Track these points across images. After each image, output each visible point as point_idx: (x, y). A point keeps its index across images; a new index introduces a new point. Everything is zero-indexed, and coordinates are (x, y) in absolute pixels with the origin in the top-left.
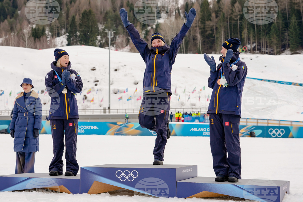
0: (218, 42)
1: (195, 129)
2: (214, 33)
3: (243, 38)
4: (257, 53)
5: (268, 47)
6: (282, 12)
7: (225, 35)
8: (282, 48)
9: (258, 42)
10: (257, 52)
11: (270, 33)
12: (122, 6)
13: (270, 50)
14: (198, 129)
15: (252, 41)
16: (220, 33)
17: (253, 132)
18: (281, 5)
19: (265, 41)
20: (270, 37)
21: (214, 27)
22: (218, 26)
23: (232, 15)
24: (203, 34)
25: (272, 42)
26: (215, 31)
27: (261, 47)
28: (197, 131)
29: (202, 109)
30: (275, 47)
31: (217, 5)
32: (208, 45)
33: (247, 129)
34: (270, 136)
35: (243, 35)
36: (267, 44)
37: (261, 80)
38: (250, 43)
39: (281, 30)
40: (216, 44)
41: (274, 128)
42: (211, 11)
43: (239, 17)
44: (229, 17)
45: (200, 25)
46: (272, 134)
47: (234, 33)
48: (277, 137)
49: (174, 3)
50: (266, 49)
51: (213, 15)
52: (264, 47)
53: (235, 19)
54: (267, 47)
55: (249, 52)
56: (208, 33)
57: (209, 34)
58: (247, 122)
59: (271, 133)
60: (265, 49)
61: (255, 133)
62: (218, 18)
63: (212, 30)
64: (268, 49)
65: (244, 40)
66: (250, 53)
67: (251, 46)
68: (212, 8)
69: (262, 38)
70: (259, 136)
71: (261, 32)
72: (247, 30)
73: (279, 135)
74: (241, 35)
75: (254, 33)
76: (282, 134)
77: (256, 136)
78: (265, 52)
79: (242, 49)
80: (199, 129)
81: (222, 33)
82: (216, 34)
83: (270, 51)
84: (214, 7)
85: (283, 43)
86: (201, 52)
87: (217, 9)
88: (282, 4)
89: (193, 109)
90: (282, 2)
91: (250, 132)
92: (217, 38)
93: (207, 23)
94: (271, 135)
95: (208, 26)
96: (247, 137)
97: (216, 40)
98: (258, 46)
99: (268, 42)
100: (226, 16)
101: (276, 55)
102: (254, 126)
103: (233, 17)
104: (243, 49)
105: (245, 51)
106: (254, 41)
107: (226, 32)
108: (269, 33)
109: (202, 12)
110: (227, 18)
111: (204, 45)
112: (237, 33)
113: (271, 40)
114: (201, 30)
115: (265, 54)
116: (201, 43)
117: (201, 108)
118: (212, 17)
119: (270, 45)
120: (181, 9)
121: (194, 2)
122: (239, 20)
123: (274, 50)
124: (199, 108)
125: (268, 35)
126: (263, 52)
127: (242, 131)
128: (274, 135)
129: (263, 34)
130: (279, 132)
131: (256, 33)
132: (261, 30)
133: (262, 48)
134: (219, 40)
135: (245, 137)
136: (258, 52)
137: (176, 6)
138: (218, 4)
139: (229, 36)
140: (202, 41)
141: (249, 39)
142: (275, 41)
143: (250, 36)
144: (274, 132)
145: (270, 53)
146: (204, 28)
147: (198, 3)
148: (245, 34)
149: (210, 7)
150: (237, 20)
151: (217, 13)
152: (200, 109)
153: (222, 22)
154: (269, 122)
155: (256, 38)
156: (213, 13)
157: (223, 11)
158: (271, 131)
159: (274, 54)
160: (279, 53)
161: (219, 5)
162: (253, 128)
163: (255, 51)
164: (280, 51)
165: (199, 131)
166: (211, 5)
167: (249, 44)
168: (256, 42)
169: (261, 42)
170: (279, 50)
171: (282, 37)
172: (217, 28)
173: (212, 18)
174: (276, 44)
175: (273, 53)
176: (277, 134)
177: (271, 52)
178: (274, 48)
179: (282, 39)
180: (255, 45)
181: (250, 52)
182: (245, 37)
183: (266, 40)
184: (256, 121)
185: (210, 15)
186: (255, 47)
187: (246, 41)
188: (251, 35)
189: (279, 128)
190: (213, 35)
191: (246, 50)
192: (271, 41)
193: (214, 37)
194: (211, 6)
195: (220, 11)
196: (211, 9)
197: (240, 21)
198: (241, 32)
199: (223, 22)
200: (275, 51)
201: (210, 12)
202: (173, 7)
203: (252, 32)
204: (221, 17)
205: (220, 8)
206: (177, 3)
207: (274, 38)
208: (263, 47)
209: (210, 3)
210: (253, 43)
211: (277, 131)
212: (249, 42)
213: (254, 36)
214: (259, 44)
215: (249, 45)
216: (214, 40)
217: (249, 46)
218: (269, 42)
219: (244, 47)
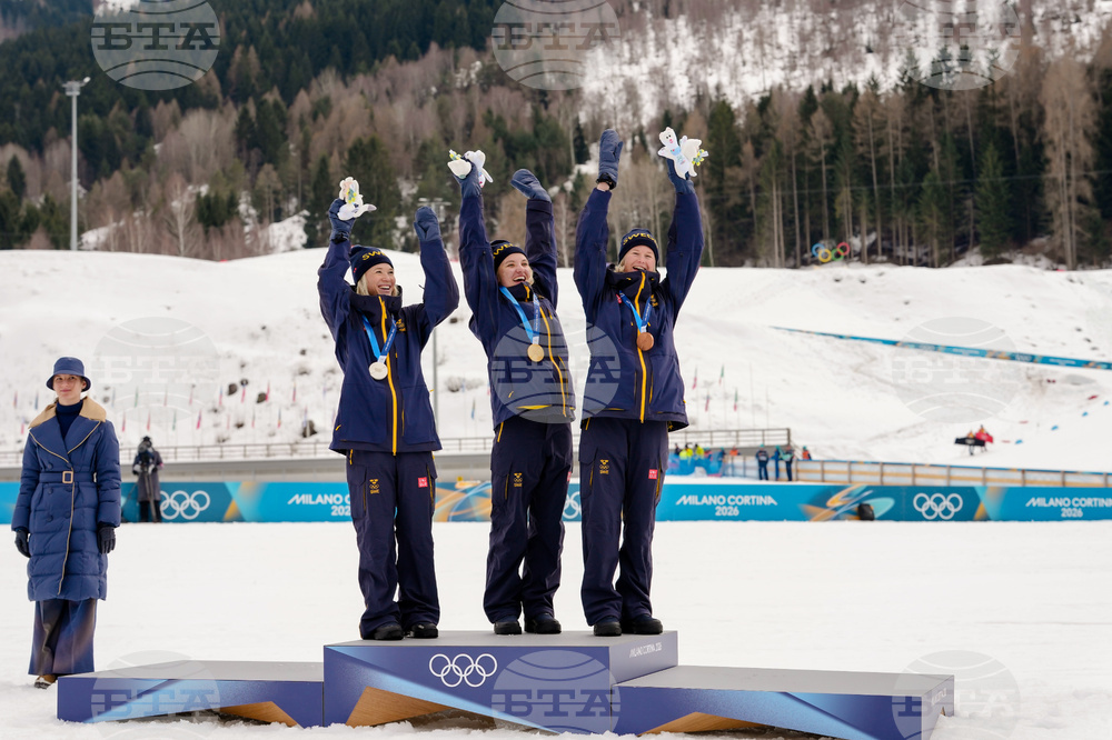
0: (763, 231)
1: (692, 500)
2: (749, 204)
3: (837, 216)
4: (882, 262)
5: (915, 242)
6: (956, 136)
7: (784, 208)
8: (956, 245)
9: (883, 227)
10: (880, 258)
11: (920, 201)
12: (469, 125)
13: (922, 251)
14: (700, 500)
15: (864, 224)
16: (768, 201)
17: (868, 506)
18: (952, 115)
19: (903, 226)
20: (919, 213)
21: (751, 186)
22: (761, 181)
23: (803, 149)
24: (717, 207)
25: (926, 228)
26: (752, 195)
27: (892, 244)
28: (697, 503)
29: (714, 434)
30: (935, 241)
31: (758, 118)
32: (732, 240)
33: (848, 496)
34: (918, 517)
35: (837, 207)
36: (909, 234)
37: (894, 343)
38: (859, 232)
39: (952, 190)
40: (756, 236)
41: (930, 490)
42: (741, 136)
43: (824, 153)
44: (794, 153)
45: (707, 180)
46: (923, 510)
47: (811, 204)
48: (938, 519)
49: (629, 115)
50: (910, 250)
51: (748, 148)
52: (903, 244)
53: (814, 159)
54: (910, 243)
55: (856, 259)
56: (731, 203)
57: (736, 205)
58: (850, 472)
59: (920, 506)
60: (904, 250)
61: (872, 507)
62: (762, 157)
63: (744, 193)
64: (914, 248)
65: (842, 224)
66: (859, 264)
67: (862, 241)
68: (742, 127)
69: (894, 216)
70: (886, 517)
71: (893, 199)
72: (849, 194)
73: (946, 512)
74: (832, 210)
75: (872, 201)
76: (953, 510)
77: (877, 516)
78: (904, 258)
79: (834, 251)
80: (705, 498)
81: (776, 203)
82: (756, 206)
83: (920, 255)
84: (748, 125)
85: (960, 229)
86: (712, 261)
87: (757, 132)
88: (956, 112)
89: (689, 435)
90: (955, 107)
91: (857, 505)
92: (760, 218)
93: (728, 172)
94: (921, 513)
95: (731, 183)
96: (849, 519)
97: (756, 225)
98: (883, 239)
99: (914, 230)
100: (785, 152)
101: (939, 267)
102: (868, 488)
103: (807, 153)
104: (838, 250)
105: (845, 257)
106: (871, 226)
107: (787, 200)
108: (917, 202)
109: (715, 140)
110: (789, 157)
111: (721, 238)
112: (820, 203)
113: (922, 221)
114: (709, 197)
115: (904, 264)
116: (712, 234)
117: (711, 432)
118: (742, 154)
119: (919, 237)
120: (648, 132)
121: (688, 111)
122: (826, 164)
123: (932, 252)
124: (706, 432)
125: (913, 205)
126: (898, 257)
127: (833, 502)
128: (930, 512)
129: (900, 203)
130: (946, 503)
131: (877, 203)
132: (893, 193)
133: (895, 248)
134: (766, 224)
135: (844, 519)
136: (885, 258)
137: (633, 123)
138: (761, 115)
139: (796, 211)
140: (713, 227)
141: (856, 220)
142: (934, 224)
143: (860, 211)
144: (930, 503)
145: (921, 263)
146: (720, 189)
147: (701, 114)
148: (845, 207)
149: (736, 124)
150: (820, 163)
151: (757, 142)
152: (709, 434)
153: (774, 169)
154: (919, 470)
155: (879, 216)
156: (746, 142)
157: (779, 135)
158: (921, 502)
159: (933, 266)
160: (947, 261)
161: (765, 116)
162: (867, 493)
163: (873, 257)
164: (950, 255)
165: (705, 504)
166: (739, 117)
167: (856, 234)
168: (879, 227)
169: (894, 229)
170: (947, 251)
171: (955, 213)
172: (758, 189)
173: (742, 159)
174: (938, 233)
175: (929, 260)
176: (938, 510)
177: (925, 258)
178: (932, 246)
179: (958, 218)
180: (873, 237)
181: (861, 260)
182: (845, 213)
183: (907, 223)
184: (877, 468)
185: (738, 149)
186: (874, 243)
187: (848, 225)
188: (863, 209)
189: (946, 491)
190: (749, 209)
191: (847, 253)
192: (922, 224)
193: (751, 215)
194: (741, 122)
195: (769, 136)
196: (739, 131)
197: (830, 167)
198: (831, 198)
199: (777, 168)
200: (936, 255)
201: (738, 141)
202: (625, 127)
203: (865, 200)
204: (770, 154)
205: (767, 127)
206: (636, 113)
207: (931, 216)
208: (898, 245)
209: (736, 113)
210: (869, 232)
211: (938, 501)
212: (857, 228)
213: (871, 212)
214: (887, 235)
215: (856, 236)
216: (751, 224)
217: (856, 243)
218: (918, 228)
219: (841, 245)
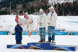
4: (72, 16)
12: (40, 5)
28: (58, 34)
34: (74, 35)
39: (77, 10)
44: (65, 7)
45: (58, 9)
48: (76, 35)
49: (52, 5)
57: (60, 11)
58: (69, 32)
74: (68, 12)
83: (75, 15)
111: (59, 14)
121: (57, 4)
124: (58, 29)
129: (73, 11)
139: (65, 12)
142: (76, 13)
153: (63, 9)
154: (75, 31)
161: (63, 5)
168: (71, 13)
185: (61, 7)
191: (69, 15)
197: (68, 8)
216: (62, 13)
